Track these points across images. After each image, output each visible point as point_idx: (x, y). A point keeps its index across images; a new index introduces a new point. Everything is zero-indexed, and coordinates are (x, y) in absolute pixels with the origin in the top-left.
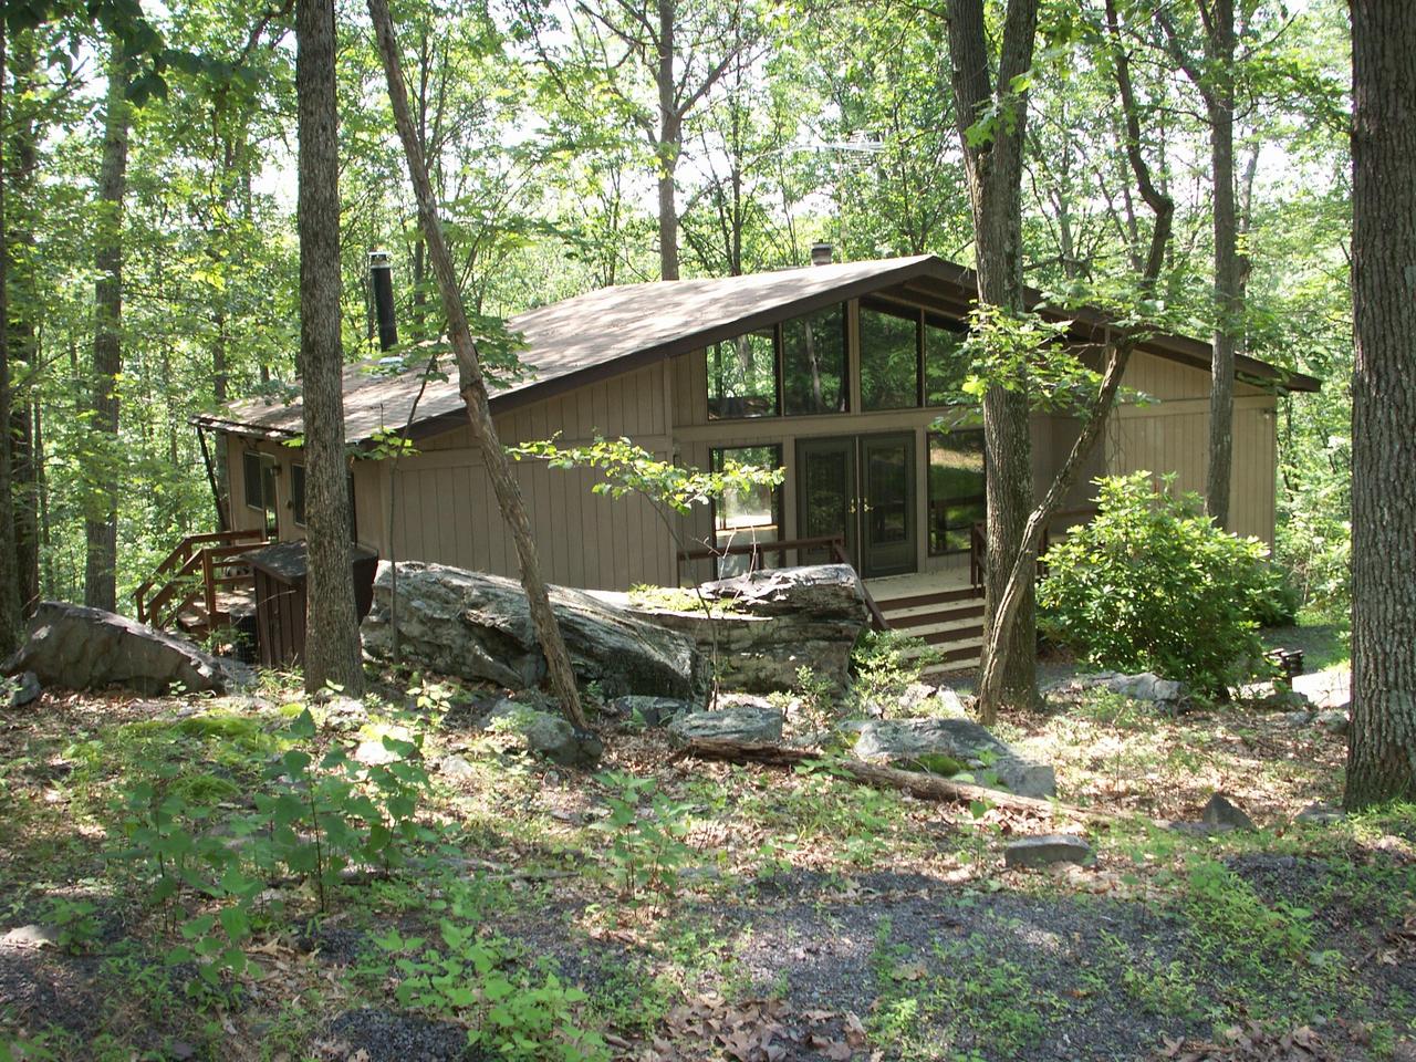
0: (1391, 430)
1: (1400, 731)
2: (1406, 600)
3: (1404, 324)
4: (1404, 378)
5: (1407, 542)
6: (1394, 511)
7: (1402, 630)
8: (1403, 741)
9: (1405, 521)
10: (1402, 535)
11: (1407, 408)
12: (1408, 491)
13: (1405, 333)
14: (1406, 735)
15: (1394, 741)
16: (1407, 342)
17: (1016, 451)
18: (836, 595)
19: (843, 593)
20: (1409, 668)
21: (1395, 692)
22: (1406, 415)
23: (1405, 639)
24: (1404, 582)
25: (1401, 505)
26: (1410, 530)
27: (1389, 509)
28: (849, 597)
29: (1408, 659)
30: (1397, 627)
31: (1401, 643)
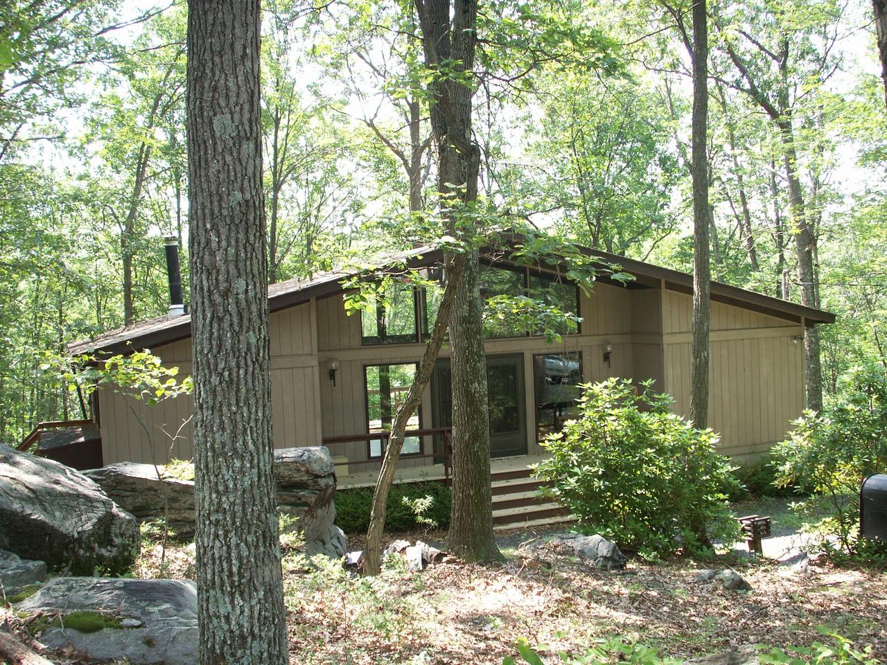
0: (203, 298)
1: (220, 635)
2: (221, 488)
3: (212, 178)
4: (214, 238)
5: (222, 422)
6: (208, 388)
7: (218, 521)
8: (222, 649)
9: (219, 398)
10: (216, 414)
11: (218, 271)
12: (222, 365)
13: (213, 188)
14: (225, 642)
15: (213, 646)
16: (215, 198)
17: (468, 361)
18: (299, 471)
19: (303, 469)
20: (225, 565)
21: (212, 592)
22: (217, 279)
23: (221, 532)
24: (220, 468)
25: (215, 380)
26: (225, 409)
27: (204, 385)
28: (307, 472)
29: (225, 554)
30: (213, 518)
31: (217, 536)
